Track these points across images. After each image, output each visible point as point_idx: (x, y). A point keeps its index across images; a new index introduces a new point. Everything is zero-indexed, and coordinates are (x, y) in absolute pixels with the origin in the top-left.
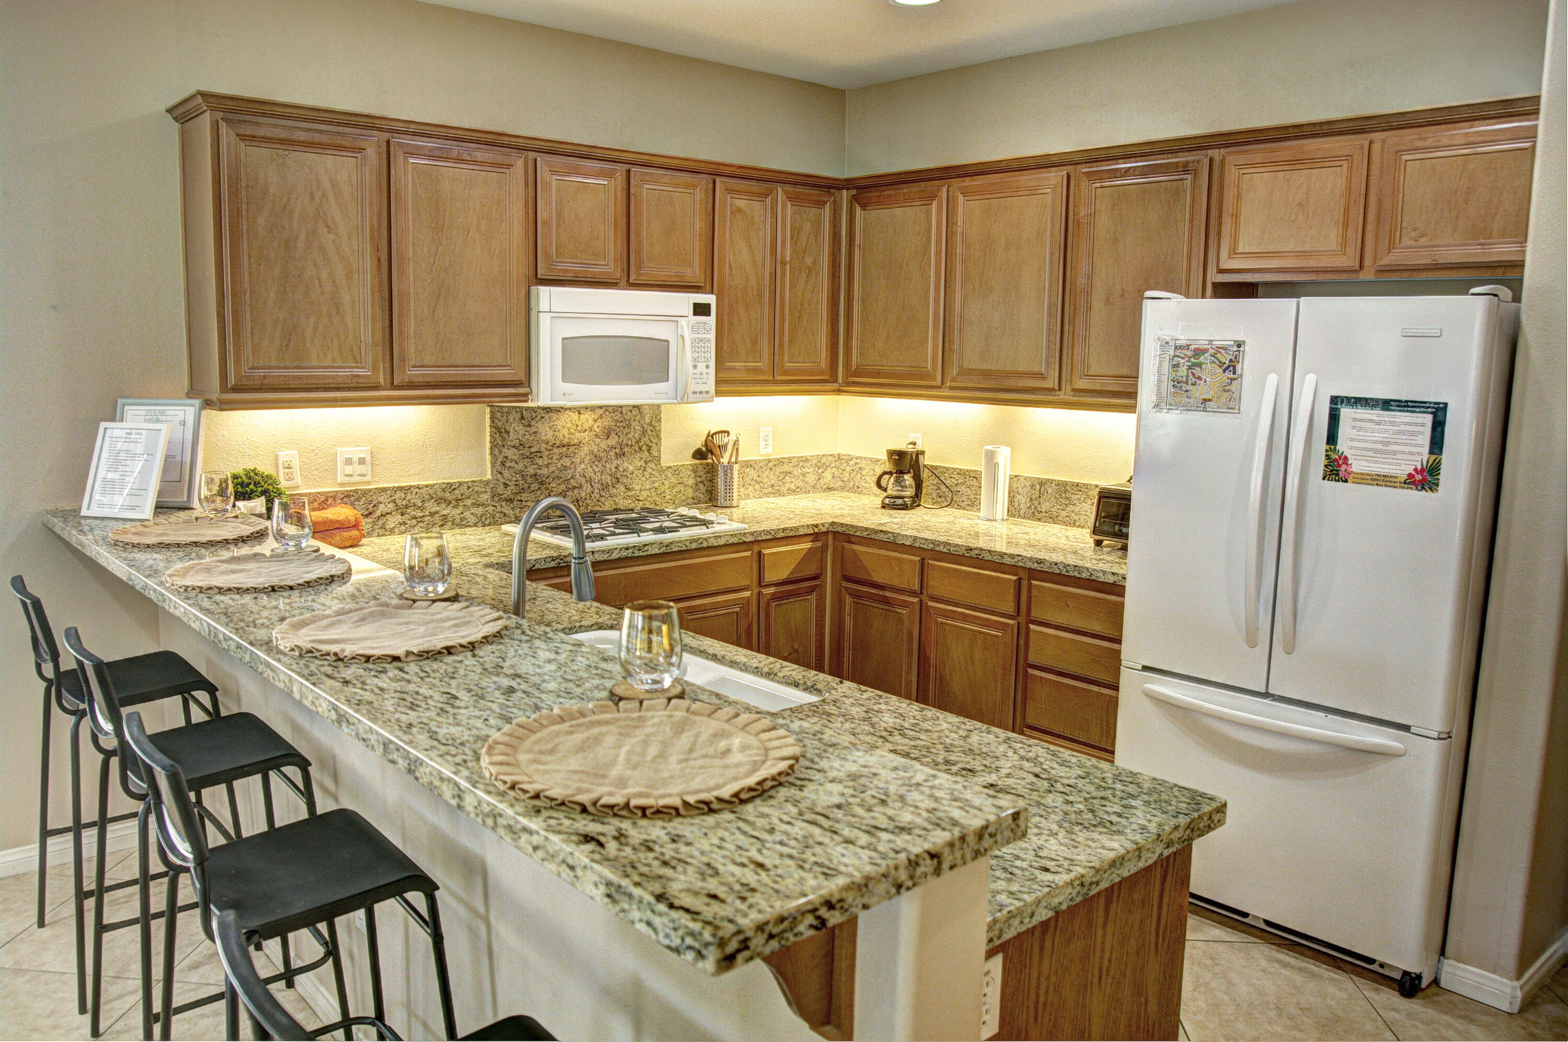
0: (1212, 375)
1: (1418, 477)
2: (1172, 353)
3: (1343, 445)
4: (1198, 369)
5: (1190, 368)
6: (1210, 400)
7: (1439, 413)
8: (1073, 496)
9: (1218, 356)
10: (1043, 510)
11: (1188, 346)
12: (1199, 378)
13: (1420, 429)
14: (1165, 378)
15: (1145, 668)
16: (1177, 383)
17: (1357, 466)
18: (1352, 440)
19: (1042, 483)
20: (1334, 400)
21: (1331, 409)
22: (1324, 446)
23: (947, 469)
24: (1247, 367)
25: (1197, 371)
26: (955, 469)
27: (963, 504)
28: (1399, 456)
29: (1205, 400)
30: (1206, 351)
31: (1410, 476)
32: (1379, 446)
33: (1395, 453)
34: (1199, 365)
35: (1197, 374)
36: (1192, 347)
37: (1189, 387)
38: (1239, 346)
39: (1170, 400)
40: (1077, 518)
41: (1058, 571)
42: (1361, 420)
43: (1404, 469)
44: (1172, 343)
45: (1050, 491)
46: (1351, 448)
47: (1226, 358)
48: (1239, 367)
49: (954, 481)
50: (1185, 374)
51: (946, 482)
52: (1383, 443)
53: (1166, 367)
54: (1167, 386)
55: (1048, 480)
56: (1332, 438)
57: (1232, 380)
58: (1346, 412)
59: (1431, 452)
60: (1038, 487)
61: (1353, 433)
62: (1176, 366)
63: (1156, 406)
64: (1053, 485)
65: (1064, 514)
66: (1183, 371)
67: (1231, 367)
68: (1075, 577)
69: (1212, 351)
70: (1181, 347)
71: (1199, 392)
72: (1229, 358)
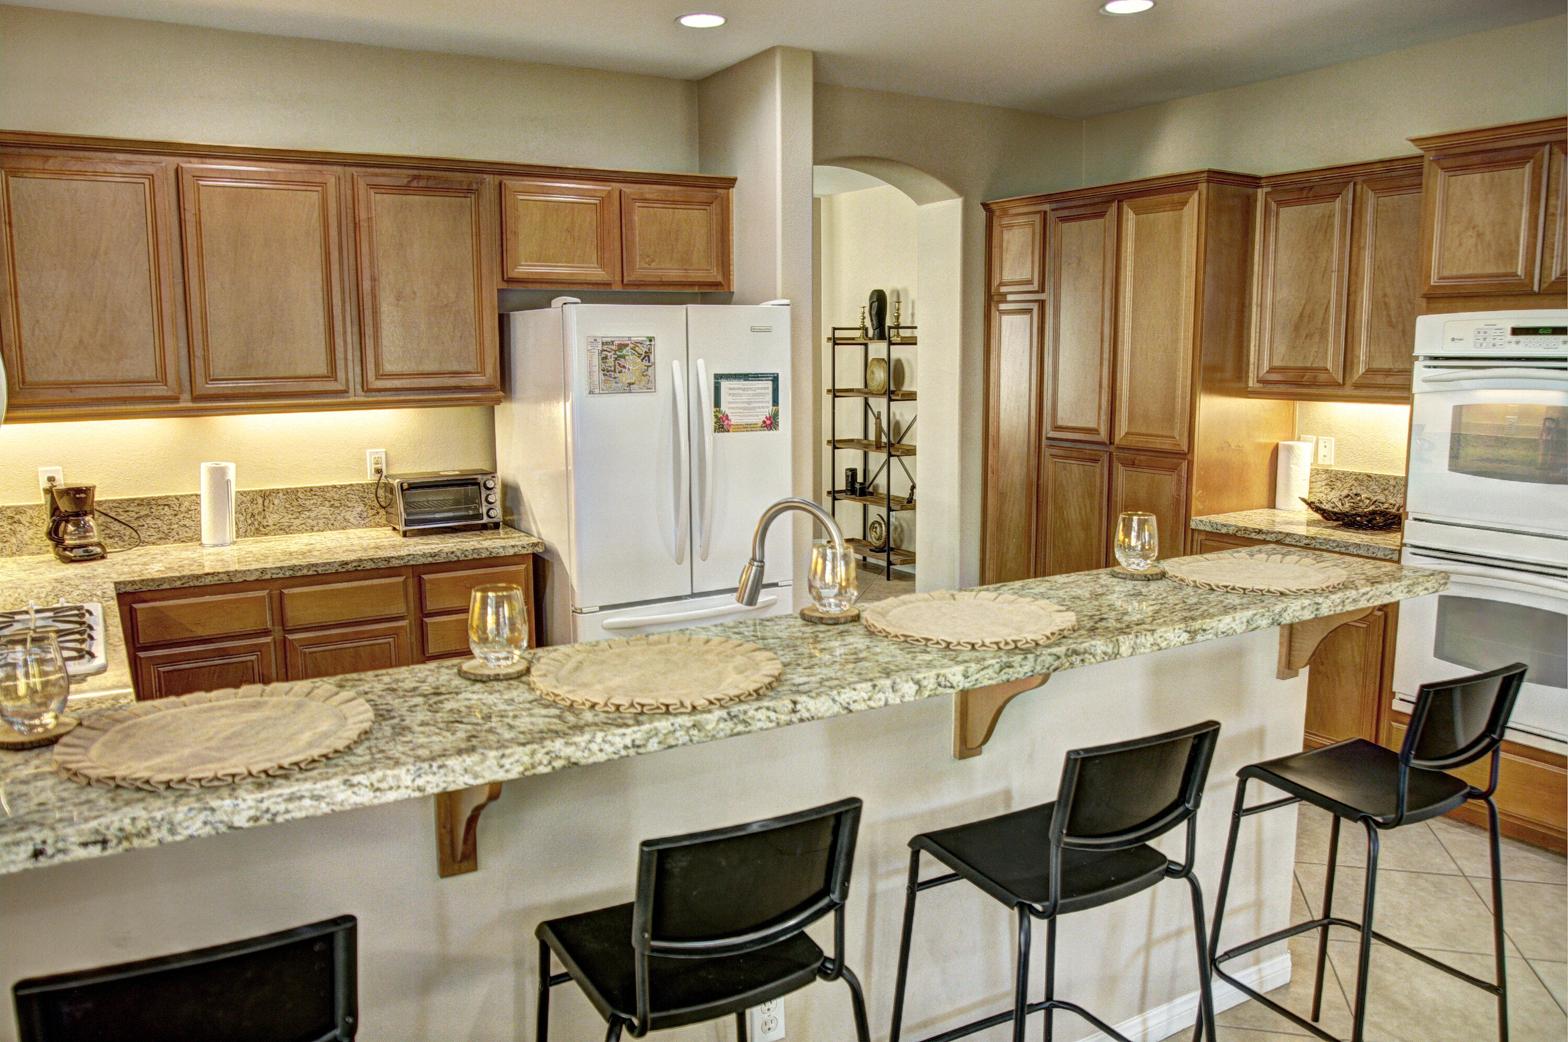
0: (633, 364)
1: (768, 422)
2: (600, 348)
3: (724, 407)
4: (623, 360)
5: (616, 359)
6: (633, 384)
7: (775, 379)
8: (307, 502)
9: (637, 349)
10: (271, 523)
11: (613, 342)
12: (624, 367)
13: (767, 391)
14: (596, 369)
15: (602, 608)
16: (606, 371)
17: (734, 420)
18: (730, 403)
19: (266, 495)
20: (718, 377)
21: (715, 383)
22: (713, 409)
23: (121, 502)
24: (659, 355)
25: (622, 361)
26: (133, 500)
27: (152, 539)
28: (758, 410)
29: (630, 384)
30: (627, 345)
31: (764, 422)
32: (746, 405)
33: (755, 408)
34: (623, 357)
35: (622, 364)
36: (616, 343)
37: (617, 375)
38: (650, 341)
39: (602, 386)
40: (314, 523)
41: (456, 559)
42: (734, 389)
43: (760, 419)
44: (600, 340)
45: (276, 502)
46: (729, 408)
47: (642, 350)
48: (652, 357)
49: (133, 514)
50: (612, 364)
51: (119, 518)
52: (748, 403)
53: (596, 360)
54: (598, 376)
55: (272, 491)
56: (717, 403)
57: (648, 367)
58: (725, 384)
59: (774, 405)
60: (260, 501)
61: (730, 399)
62: (606, 358)
63: (591, 392)
64: (281, 495)
65: (298, 522)
66: (611, 362)
67: (647, 356)
68: (474, 559)
69: (631, 346)
70: (607, 343)
71: (625, 378)
72: (644, 350)
